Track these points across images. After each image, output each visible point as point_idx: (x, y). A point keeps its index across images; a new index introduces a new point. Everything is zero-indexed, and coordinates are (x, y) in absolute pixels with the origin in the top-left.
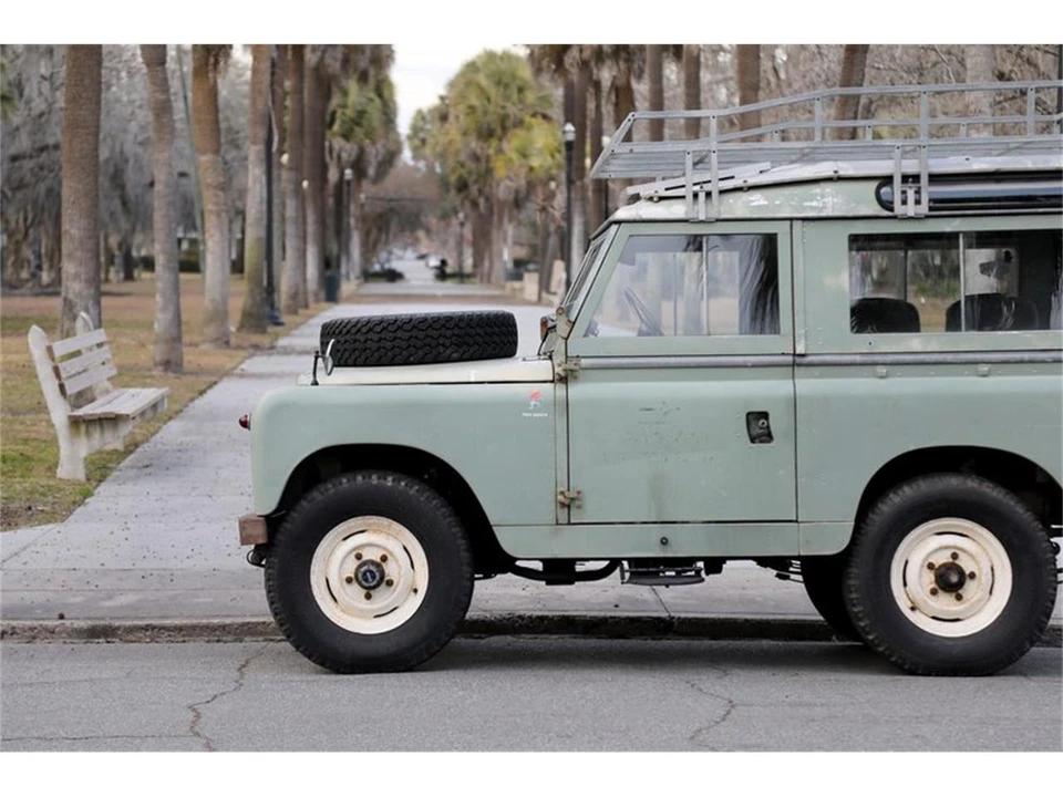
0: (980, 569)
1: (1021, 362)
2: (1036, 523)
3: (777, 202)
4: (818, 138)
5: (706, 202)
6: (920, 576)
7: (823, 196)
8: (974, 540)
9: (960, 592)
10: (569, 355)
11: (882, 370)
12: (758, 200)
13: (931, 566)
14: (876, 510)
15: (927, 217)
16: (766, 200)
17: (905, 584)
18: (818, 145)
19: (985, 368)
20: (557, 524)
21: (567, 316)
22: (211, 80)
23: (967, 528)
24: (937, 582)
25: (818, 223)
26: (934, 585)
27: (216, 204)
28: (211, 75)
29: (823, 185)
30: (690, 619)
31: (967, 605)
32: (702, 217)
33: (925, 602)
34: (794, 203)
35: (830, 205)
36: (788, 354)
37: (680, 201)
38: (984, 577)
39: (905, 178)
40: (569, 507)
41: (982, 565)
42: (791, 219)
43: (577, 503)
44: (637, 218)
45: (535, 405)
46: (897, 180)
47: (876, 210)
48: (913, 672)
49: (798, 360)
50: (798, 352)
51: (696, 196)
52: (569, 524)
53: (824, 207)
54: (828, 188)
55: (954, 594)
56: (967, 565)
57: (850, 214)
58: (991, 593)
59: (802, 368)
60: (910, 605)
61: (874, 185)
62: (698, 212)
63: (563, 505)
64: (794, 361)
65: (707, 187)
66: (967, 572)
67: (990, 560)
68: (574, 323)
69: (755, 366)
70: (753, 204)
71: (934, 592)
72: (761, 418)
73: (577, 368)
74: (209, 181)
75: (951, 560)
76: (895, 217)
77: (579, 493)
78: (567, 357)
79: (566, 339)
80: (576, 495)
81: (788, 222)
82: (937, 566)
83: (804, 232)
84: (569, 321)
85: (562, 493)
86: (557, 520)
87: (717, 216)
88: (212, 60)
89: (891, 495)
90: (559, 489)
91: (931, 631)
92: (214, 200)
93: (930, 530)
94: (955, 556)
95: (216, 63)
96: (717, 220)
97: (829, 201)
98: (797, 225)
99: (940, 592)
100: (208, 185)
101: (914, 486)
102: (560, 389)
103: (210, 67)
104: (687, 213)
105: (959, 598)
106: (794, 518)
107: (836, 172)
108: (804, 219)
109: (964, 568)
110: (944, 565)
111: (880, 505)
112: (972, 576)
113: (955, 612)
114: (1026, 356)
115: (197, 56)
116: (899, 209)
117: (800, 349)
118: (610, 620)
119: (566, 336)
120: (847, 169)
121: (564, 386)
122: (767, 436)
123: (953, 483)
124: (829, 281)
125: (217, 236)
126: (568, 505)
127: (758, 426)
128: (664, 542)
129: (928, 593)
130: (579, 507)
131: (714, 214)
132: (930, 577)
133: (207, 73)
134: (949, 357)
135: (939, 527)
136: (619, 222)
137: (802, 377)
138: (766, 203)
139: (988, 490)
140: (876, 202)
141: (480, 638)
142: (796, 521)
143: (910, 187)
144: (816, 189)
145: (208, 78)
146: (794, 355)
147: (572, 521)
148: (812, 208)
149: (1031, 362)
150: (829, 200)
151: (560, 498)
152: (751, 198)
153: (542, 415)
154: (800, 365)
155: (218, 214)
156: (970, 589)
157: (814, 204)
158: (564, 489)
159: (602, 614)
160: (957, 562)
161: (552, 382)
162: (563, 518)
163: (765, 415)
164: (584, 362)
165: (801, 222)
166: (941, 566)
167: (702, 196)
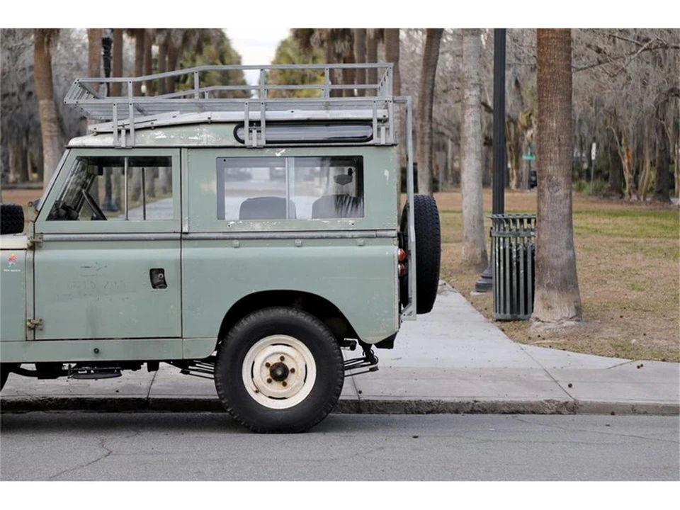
0: (297, 366)
1: (322, 238)
2: (330, 338)
3: (172, 137)
4: (197, 97)
5: (126, 136)
6: (261, 371)
7: (201, 133)
8: (295, 349)
9: (286, 381)
10: (36, 232)
11: (236, 243)
12: (160, 135)
13: (268, 365)
14: (234, 331)
15: (265, 147)
16: (165, 135)
17: (252, 376)
18: (197, 101)
19: (299, 242)
20: (27, 340)
21: (36, 207)
22: (46, 52)
23: (290, 342)
24: (271, 375)
25: (197, 150)
26: (269, 377)
27: (50, 131)
28: (45, 49)
29: (201, 126)
30: (160, 399)
31: (290, 389)
32: (123, 145)
33: (263, 387)
34: (182, 138)
35: (205, 139)
36: (177, 233)
37: (110, 135)
38: (300, 372)
39: (251, 123)
40: (34, 329)
41: (299, 364)
42: (181, 148)
43: (40, 327)
44: (81, 145)
45: (12, 264)
46: (247, 124)
47: (233, 142)
48: (255, 432)
49: (184, 236)
50: (184, 231)
51: (119, 132)
52: (34, 340)
53: (202, 140)
54: (205, 128)
55: (282, 382)
56: (289, 364)
57: (218, 145)
58: (305, 381)
59: (187, 242)
60: (255, 389)
61: (233, 127)
62: (121, 142)
63: (30, 328)
64: (181, 236)
65: (127, 127)
66: (290, 369)
67: (305, 361)
68: (40, 212)
69: (156, 240)
70: (157, 137)
71: (269, 381)
72: (160, 273)
73: (41, 240)
74: (45, 116)
75: (280, 361)
76: (245, 147)
77: (41, 320)
78: (34, 233)
79: (34, 222)
80: (38, 322)
81: (179, 149)
82: (271, 365)
83: (188, 156)
84: (37, 210)
85: (30, 321)
86: (26, 338)
87: (132, 144)
88: (46, 39)
89: (243, 321)
90: (28, 318)
91: (266, 406)
92: (49, 129)
93: (268, 342)
94: (282, 358)
95: (49, 41)
96: (133, 148)
97: (206, 136)
98: (184, 151)
99: (273, 381)
100: (45, 120)
101: (257, 315)
102: (30, 254)
103: (45, 45)
104: (114, 143)
105: (285, 384)
106: (180, 336)
107: (209, 118)
108: (189, 148)
109: (288, 366)
110: (275, 364)
111: (236, 327)
112: (293, 371)
113: (282, 394)
114: (325, 234)
115: (37, 36)
116: (247, 143)
117: (185, 229)
118: (109, 401)
119: (34, 220)
120: (217, 116)
121: (33, 252)
122: (163, 284)
123: (280, 313)
124: (204, 187)
125: (51, 153)
126: (34, 327)
127: (157, 278)
128: (97, 351)
129: (266, 382)
130: (41, 330)
131: (131, 143)
132: (267, 372)
133: (43, 48)
134: (277, 235)
135: (273, 340)
136: (70, 148)
137: (186, 247)
138: (165, 137)
139: (302, 318)
140: (234, 138)
141: (22, 413)
142: (181, 338)
143: (255, 129)
144: (197, 129)
145: (43, 50)
146: (181, 233)
147: (36, 339)
148: (194, 141)
149: (327, 238)
150: (204, 136)
151: (28, 323)
152: (156, 134)
153: (16, 271)
154: (185, 239)
155: (51, 138)
156: (291, 379)
157: (196, 138)
158: (32, 317)
159: (103, 397)
160: (284, 362)
161: (26, 249)
162: (30, 337)
163: (162, 271)
164: (45, 237)
165: (186, 149)
166: (273, 365)
167: (123, 132)
